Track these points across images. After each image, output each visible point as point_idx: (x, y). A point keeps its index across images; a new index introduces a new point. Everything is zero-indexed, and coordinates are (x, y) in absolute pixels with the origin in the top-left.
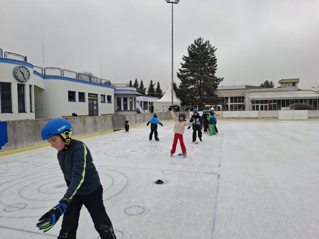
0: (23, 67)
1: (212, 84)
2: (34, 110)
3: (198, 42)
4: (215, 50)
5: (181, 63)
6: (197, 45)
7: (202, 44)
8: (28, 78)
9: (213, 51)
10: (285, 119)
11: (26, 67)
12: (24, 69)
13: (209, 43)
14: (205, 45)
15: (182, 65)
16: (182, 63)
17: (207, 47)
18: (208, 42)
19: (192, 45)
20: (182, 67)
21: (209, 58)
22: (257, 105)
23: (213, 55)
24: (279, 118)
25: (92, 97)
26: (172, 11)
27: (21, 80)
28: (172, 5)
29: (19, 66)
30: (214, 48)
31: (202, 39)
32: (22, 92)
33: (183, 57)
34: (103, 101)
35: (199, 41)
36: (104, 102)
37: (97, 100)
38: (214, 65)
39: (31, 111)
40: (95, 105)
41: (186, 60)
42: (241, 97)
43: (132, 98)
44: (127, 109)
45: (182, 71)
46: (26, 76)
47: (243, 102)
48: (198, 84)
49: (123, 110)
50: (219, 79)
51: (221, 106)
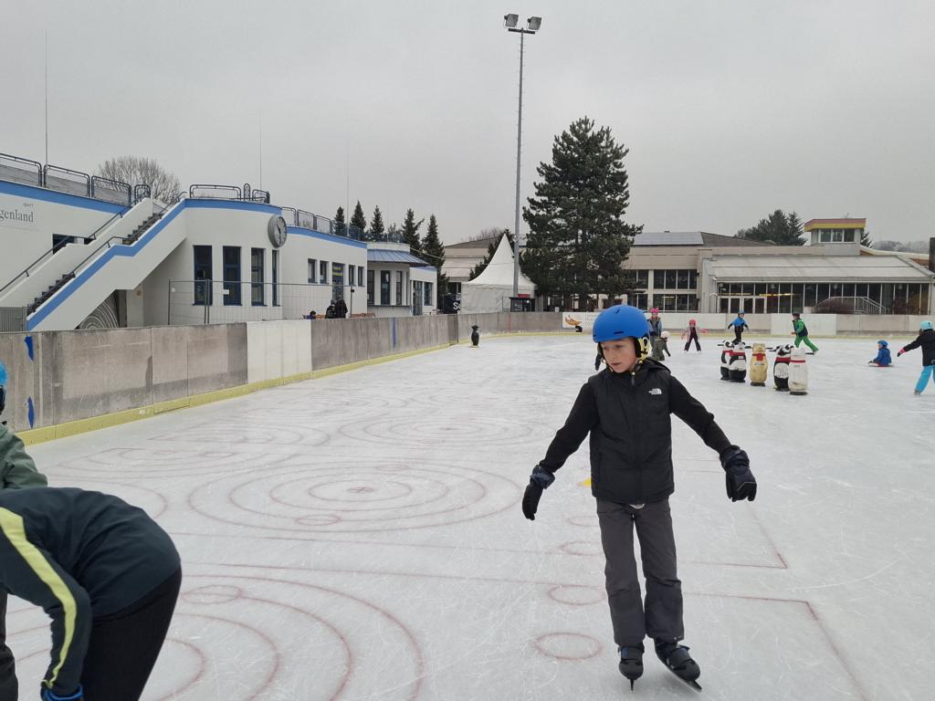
1: (616, 244)
3: (580, 128)
4: (625, 154)
5: (535, 184)
6: (577, 136)
7: (589, 134)
9: (618, 154)
10: (785, 333)
13: (608, 135)
14: (597, 139)
16: (537, 184)
17: (603, 144)
18: (608, 132)
19: (565, 136)
20: (538, 194)
21: (609, 173)
22: (723, 297)
23: (620, 166)
24: (773, 333)
25: (336, 271)
26: (522, 52)
28: (522, 38)
30: (621, 148)
31: (591, 122)
33: (539, 166)
34: (352, 281)
35: (583, 126)
36: (353, 283)
37: (343, 279)
38: (622, 192)
41: (547, 176)
42: (687, 270)
43: (401, 272)
44: (389, 302)
45: (537, 204)
46: (283, 234)
47: (693, 286)
48: (577, 241)
49: (379, 304)
50: (633, 229)
51: (624, 297)
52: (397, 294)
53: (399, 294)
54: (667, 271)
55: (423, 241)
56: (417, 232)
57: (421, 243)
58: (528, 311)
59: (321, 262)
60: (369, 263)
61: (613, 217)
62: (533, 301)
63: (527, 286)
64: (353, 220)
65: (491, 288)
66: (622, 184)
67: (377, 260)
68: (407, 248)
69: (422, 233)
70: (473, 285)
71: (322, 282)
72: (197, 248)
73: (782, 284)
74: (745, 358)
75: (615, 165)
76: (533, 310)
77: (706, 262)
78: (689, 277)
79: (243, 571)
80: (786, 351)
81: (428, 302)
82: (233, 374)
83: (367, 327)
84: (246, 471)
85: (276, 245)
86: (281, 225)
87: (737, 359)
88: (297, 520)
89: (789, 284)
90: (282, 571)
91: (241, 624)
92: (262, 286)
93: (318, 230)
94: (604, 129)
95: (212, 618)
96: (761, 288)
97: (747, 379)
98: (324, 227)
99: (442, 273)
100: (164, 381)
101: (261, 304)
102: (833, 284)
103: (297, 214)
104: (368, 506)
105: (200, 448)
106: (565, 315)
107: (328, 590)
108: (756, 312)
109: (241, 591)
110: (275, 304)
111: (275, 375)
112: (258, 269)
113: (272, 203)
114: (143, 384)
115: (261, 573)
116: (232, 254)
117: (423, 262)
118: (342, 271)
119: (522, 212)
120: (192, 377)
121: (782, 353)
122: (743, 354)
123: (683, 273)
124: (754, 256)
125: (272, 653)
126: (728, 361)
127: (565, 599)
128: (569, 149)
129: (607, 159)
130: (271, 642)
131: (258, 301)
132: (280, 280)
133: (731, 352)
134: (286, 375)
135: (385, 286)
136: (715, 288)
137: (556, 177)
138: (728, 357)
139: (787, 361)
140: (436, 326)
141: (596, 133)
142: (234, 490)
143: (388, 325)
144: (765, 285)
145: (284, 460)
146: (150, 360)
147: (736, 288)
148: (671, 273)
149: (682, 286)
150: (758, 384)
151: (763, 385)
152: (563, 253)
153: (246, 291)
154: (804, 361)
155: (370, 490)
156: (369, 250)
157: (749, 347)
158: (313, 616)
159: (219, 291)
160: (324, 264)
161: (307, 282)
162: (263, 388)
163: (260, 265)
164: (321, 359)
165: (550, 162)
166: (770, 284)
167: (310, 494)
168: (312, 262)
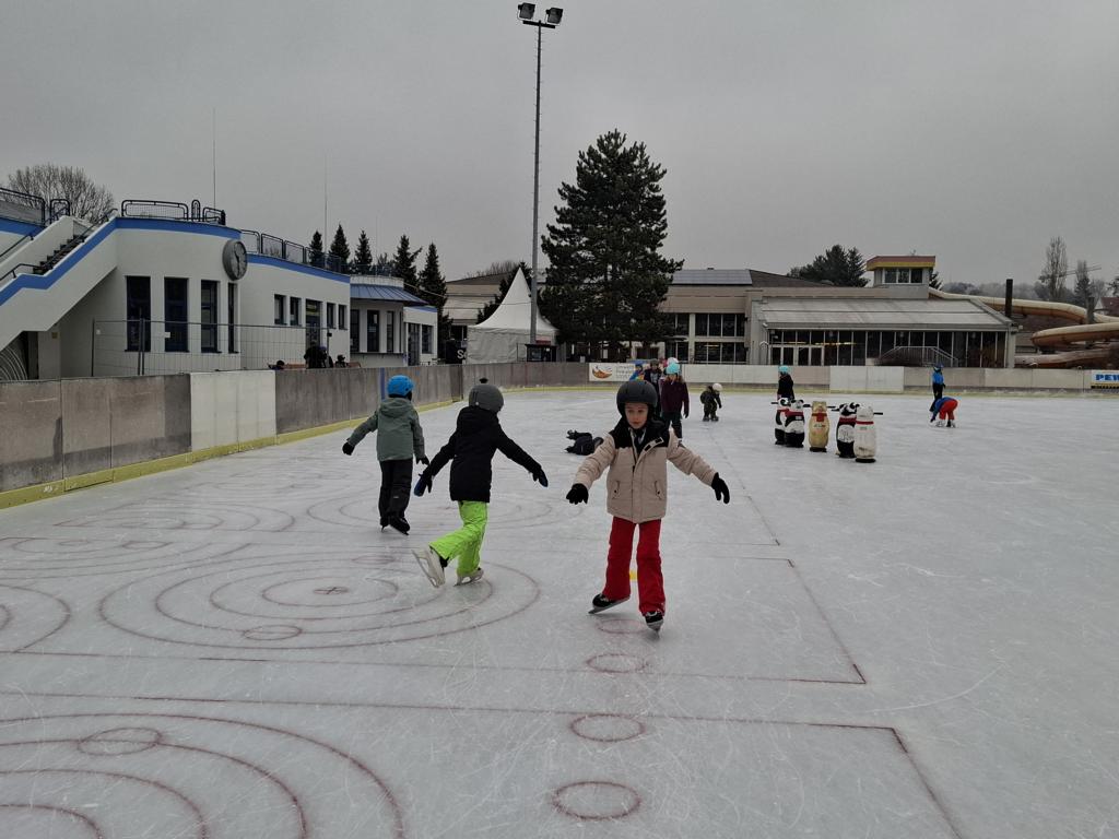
1: (652, 282)
3: (609, 143)
4: (662, 175)
5: (556, 208)
6: (605, 153)
7: (620, 151)
9: (654, 175)
10: (846, 389)
13: (642, 152)
15: (558, 212)
16: (559, 209)
17: (636, 163)
18: (642, 149)
19: (591, 152)
20: (559, 221)
21: (644, 197)
22: (775, 346)
23: (656, 189)
24: (831, 389)
25: (311, 310)
26: (539, 49)
28: (540, 33)
30: (657, 168)
31: (622, 136)
33: (561, 187)
35: (613, 140)
37: (319, 319)
38: (658, 220)
41: (570, 200)
42: (733, 315)
43: (393, 313)
44: (377, 349)
45: (558, 232)
46: (242, 264)
47: (741, 333)
48: (606, 278)
49: (366, 351)
50: (672, 265)
51: (661, 345)
52: (388, 338)
53: (390, 339)
54: (711, 314)
55: (420, 274)
56: (413, 264)
57: (418, 277)
58: (548, 360)
59: (291, 298)
60: (352, 299)
61: (649, 250)
62: (553, 349)
63: (546, 331)
64: (333, 248)
65: (503, 333)
66: (660, 209)
67: (363, 297)
68: (399, 283)
69: (420, 264)
70: (482, 329)
71: (292, 323)
72: (132, 281)
73: (841, 332)
74: (803, 419)
75: (651, 188)
76: (554, 360)
77: (757, 304)
78: (736, 322)
79: (165, 707)
80: (850, 410)
81: (426, 350)
82: (171, 439)
83: (349, 381)
84: (181, 566)
85: (232, 276)
86: (240, 253)
87: (794, 419)
88: (245, 632)
89: (850, 332)
90: (221, 705)
91: (156, 784)
92: (215, 328)
93: (289, 259)
94: (638, 145)
95: (117, 776)
96: (817, 336)
97: (806, 443)
98: (295, 256)
99: (444, 314)
100: (79, 449)
101: (214, 350)
102: (899, 332)
103: (261, 239)
104: (341, 611)
105: (123, 535)
106: (592, 366)
107: (279, 731)
108: (812, 364)
109: (159, 735)
110: (231, 350)
111: (228, 440)
112: (210, 307)
113: (228, 224)
114: (50, 453)
115: (191, 708)
116: (176, 288)
117: (421, 300)
118: (318, 310)
119: (540, 242)
120: (116, 444)
121: (846, 413)
122: (801, 414)
123: (729, 317)
124: (810, 299)
125: (197, 826)
126: (784, 423)
127: (593, 733)
128: (597, 167)
129: (641, 181)
130: (196, 809)
131: (210, 347)
132: (239, 320)
133: (787, 411)
134: (243, 440)
135: (373, 330)
136: (766, 335)
137: (580, 200)
138: (783, 418)
139: (852, 423)
140: (436, 378)
141: (628, 149)
142: (163, 592)
143: (375, 378)
144: (822, 332)
145: (231, 552)
146: (59, 421)
147: (789, 336)
148: (715, 317)
149: (728, 332)
150: (819, 449)
151: (824, 450)
152: (590, 292)
153: (195, 334)
154: (872, 423)
155: (345, 591)
156: (352, 285)
157: (808, 406)
158: (256, 768)
159: (159, 334)
160: (295, 301)
161: (273, 324)
162: (212, 457)
163: (213, 301)
164: (286, 421)
165: (574, 183)
166: (828, 332)
167: (264, 596)
168: (280, 298)
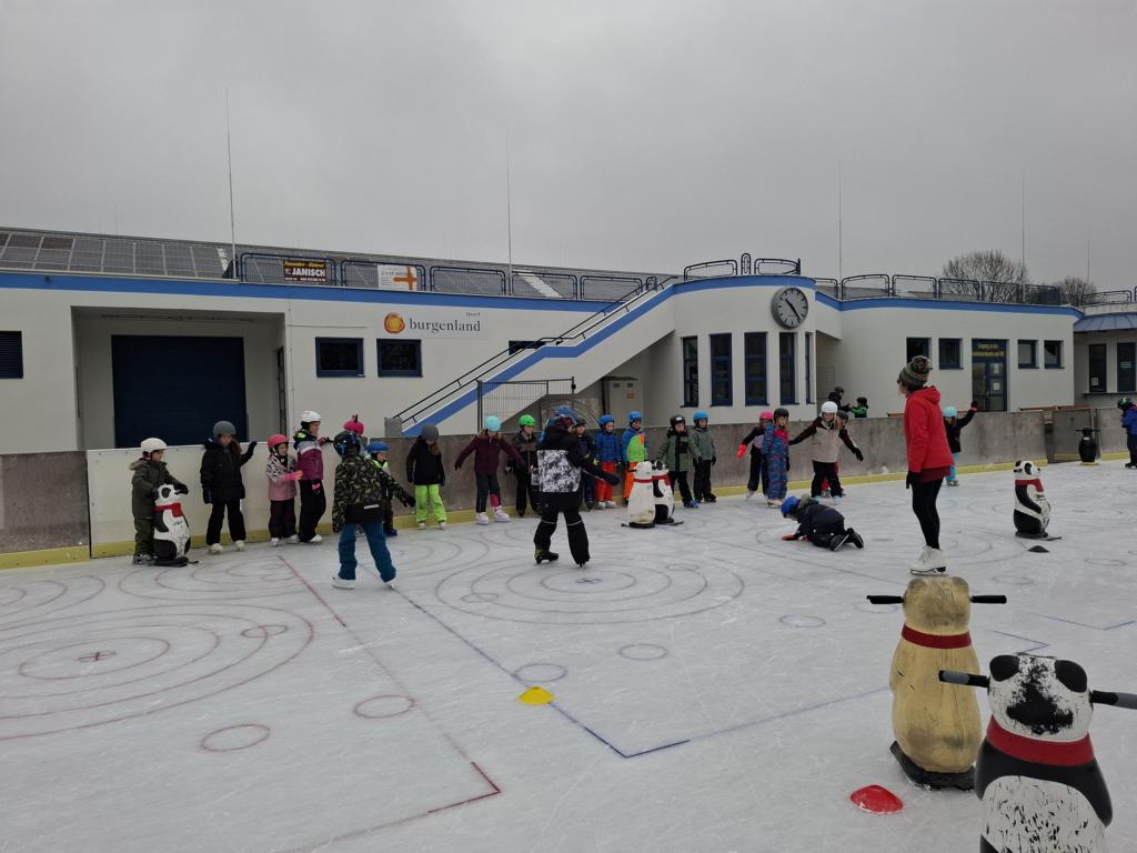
0: (792, 289)
2: (814, 398)
8: (804, 316)
11: (801, 289)
12: (795, 293)
25: (985, 350)
27: (789, 323)
29: (783, 288)
32: (790, 353)
34: (1028, 361)
36: (1033, 365)
37: (1003, 361)
39: (808, 402)
40: (996, 377)
44: (1132, 387)
46: (799, 310)
49: (1116, 391)
59: (941, 341)
60: (1075, 333)
72: (686, 341)
118: (998, 349)
